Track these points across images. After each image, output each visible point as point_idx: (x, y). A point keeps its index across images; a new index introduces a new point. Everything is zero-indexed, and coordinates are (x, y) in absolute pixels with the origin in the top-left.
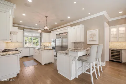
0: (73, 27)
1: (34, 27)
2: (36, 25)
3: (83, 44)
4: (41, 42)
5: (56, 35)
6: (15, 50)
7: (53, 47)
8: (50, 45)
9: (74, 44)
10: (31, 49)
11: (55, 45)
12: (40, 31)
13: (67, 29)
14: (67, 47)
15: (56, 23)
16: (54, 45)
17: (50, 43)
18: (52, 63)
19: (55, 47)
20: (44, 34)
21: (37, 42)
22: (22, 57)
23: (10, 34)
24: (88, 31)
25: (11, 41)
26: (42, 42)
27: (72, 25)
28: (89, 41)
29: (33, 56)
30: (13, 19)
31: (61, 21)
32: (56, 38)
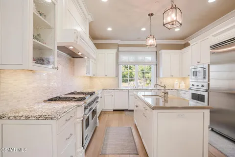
8: (183, 85)
11: (206, 85)
12: (151, 41)
16: (200, 87)
17: (184, 79)
19: (206, 94)
20: (167, 56)
22: (114, 110)
32: (209, 62)
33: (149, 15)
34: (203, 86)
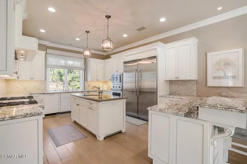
0: (169, 45)
1: (70, 45)
2: (78, 39)
3: (195, 86)
4: (85, 79)
5: (125, 63)
6: (28, 100)
7: (115, 92)
8: (105, 87)
9: (168, 86)
10: (63, 96)
11: (121, 86)
12: (87, 53)
13: (156, 49)
14: (155, 92)
15: (125, 36)
16: (118, 88)
17: (106, 82)
18: (120, 132)
19: (121, 92)
20: (94, 63)
21: (70, 81)
23: (16, 59)
24: (209, 55)
25: (18, 77)
26: (89, 79)
27: (165, 41)
28: (214, 78)
29: (70, 112)
30: (23, 21)
31: (139, 30)
32: (122, 72)
33: (86, 32)
34: (119, 87)
